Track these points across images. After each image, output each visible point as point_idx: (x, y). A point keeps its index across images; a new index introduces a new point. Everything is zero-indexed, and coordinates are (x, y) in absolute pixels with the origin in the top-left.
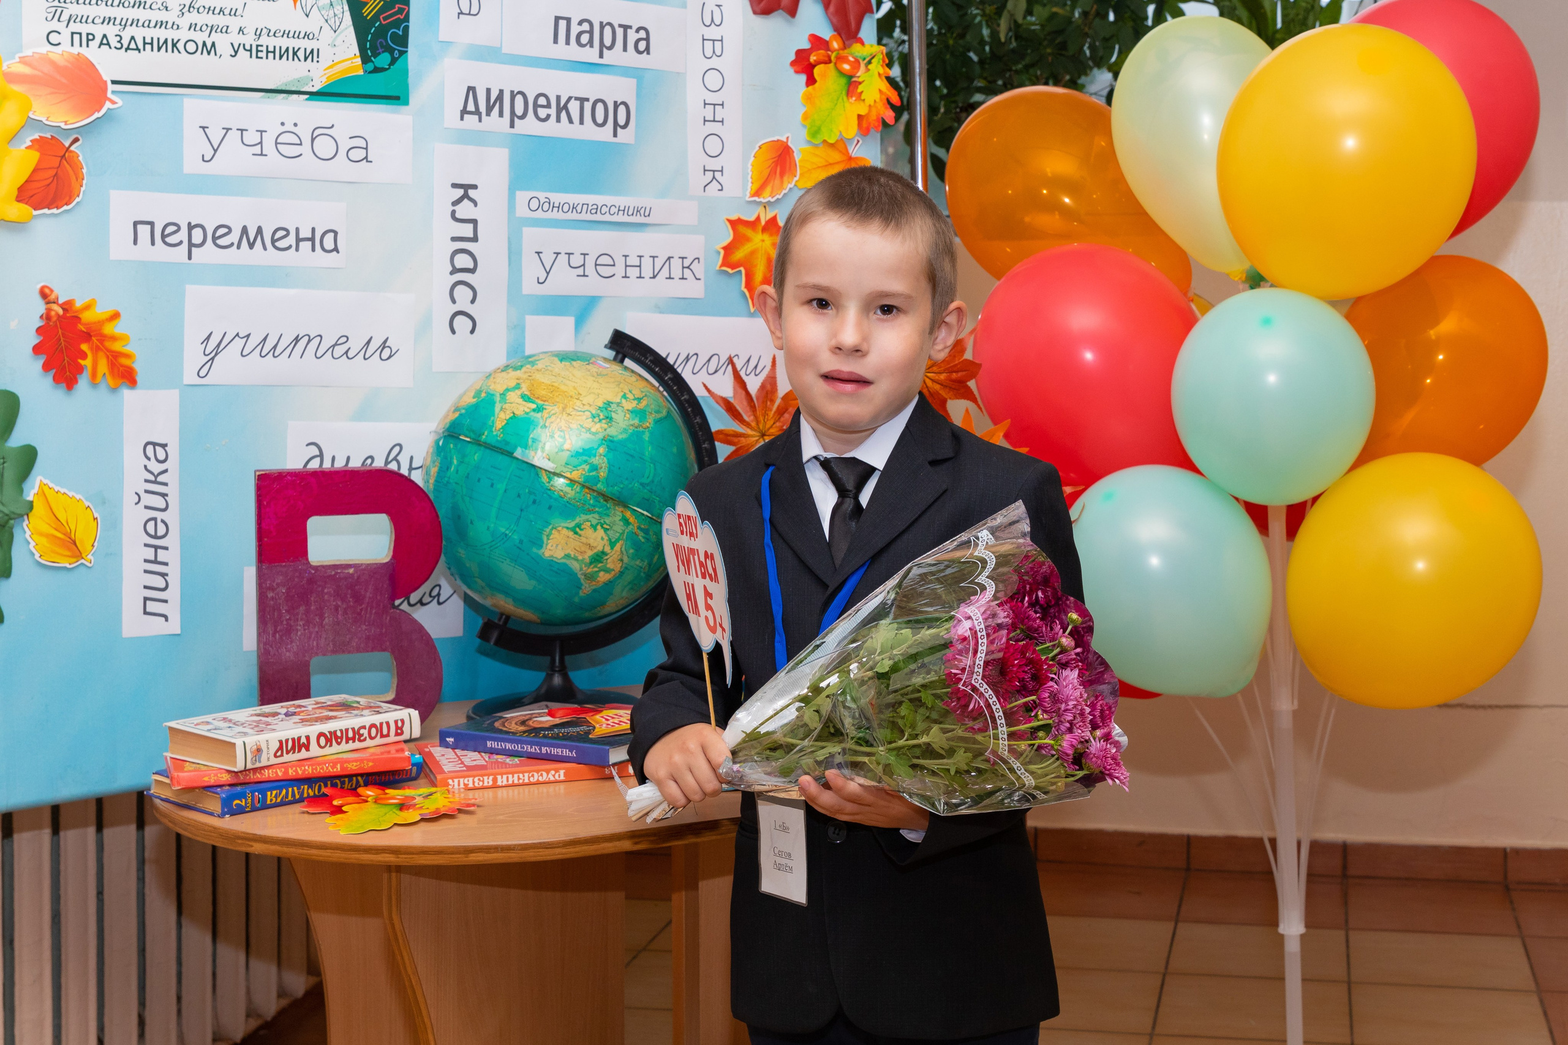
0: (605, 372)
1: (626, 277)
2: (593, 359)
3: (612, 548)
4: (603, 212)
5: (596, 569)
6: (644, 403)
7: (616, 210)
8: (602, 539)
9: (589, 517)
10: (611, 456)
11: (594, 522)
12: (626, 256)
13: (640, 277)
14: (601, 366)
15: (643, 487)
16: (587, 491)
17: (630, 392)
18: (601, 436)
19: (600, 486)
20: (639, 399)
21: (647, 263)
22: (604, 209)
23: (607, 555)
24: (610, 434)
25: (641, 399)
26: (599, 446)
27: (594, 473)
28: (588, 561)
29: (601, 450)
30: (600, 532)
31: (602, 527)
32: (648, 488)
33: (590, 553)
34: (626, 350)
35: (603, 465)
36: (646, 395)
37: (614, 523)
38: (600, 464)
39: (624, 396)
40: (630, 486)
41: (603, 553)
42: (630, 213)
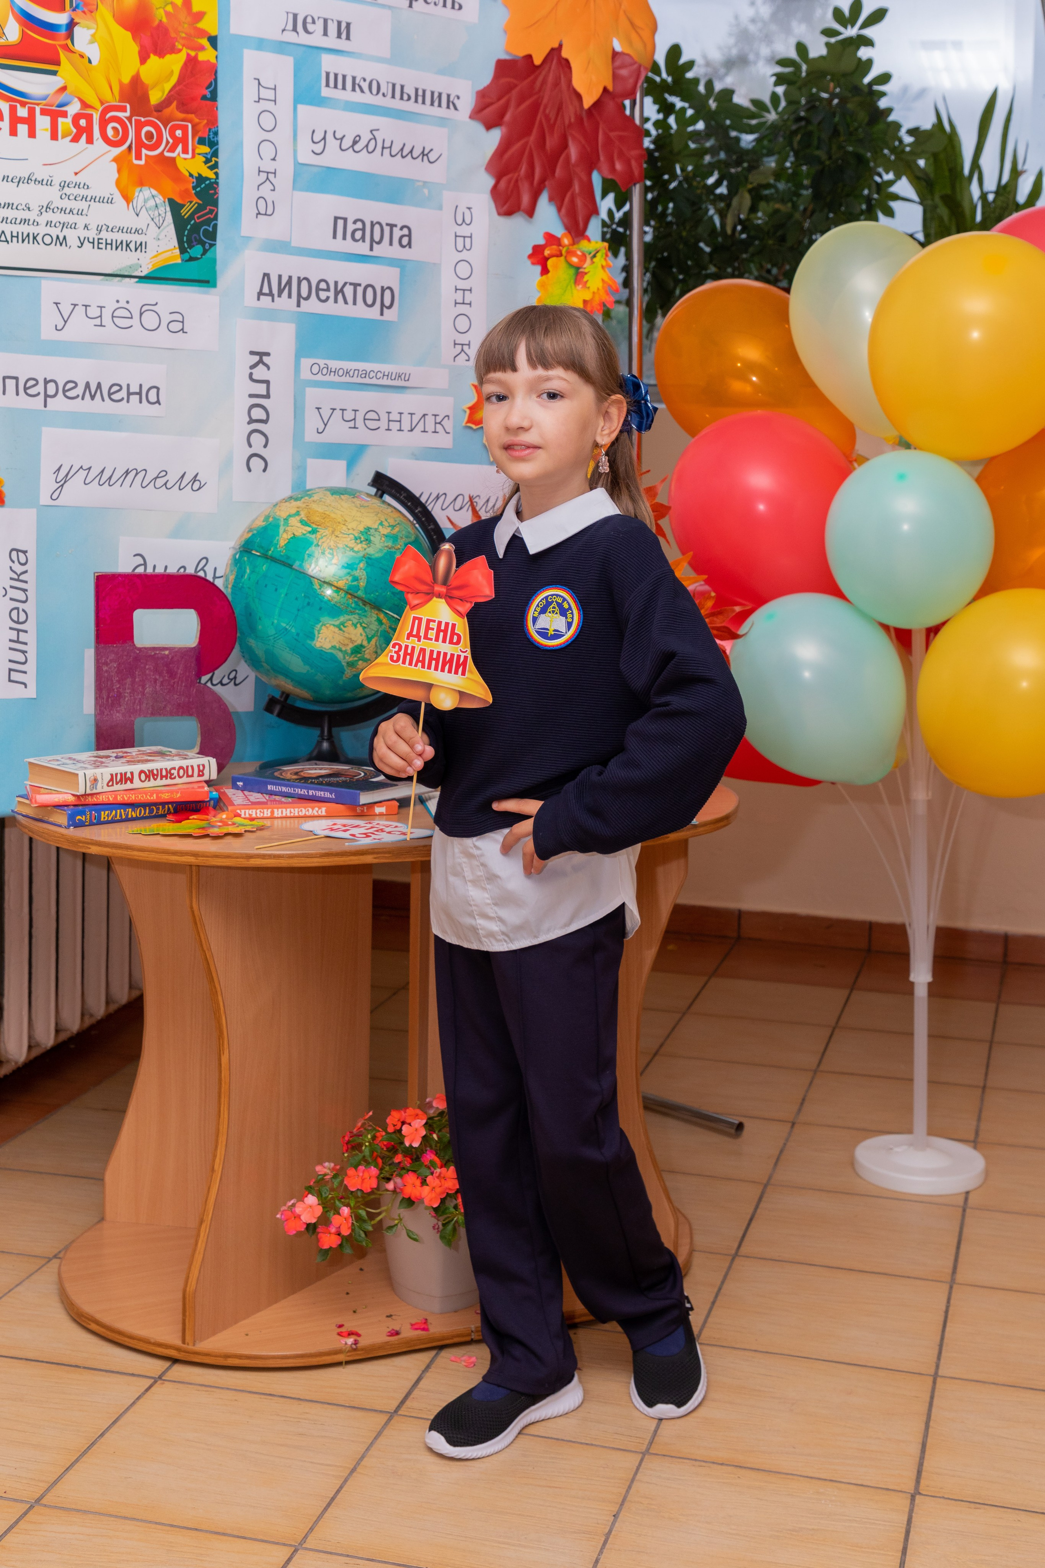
0: (366, 504)
1: (388, 430)
2: (358, 494)
3: (369, 642)
4: (371, 377)
5: (356, 659)
6: (397, 529)
7: (382, 375)
8: (361, 635)
9: (351, 617)
10: (369, 569)
11: (355, 621)
12: (389, 413)
13: (400, 430)
14: (363, 500)
15: (394, 595)
16: (350, 596)
17: (386, 520)
18: (361, 554)
19: (360, 593)
20: (393, 527)
21: (406, 419)
22: (372, 374)
23: (364, 647)
24: (369, 552)
25: (395, 526)
26: (360, 561)
27: (355, 583)
28: (349, 651)
29: (361, 565)
30: (360, 629)
31: (361, 625)
32: (398, 596)
33: (351, 646)
34: (385, 487)
35: (363, 577)
36: (398, 524)
37: (371, 623)
38: (360, 576)
39: (381, 524)
40: (384, 594)
41: (362, 646)
42: (393, 378)
